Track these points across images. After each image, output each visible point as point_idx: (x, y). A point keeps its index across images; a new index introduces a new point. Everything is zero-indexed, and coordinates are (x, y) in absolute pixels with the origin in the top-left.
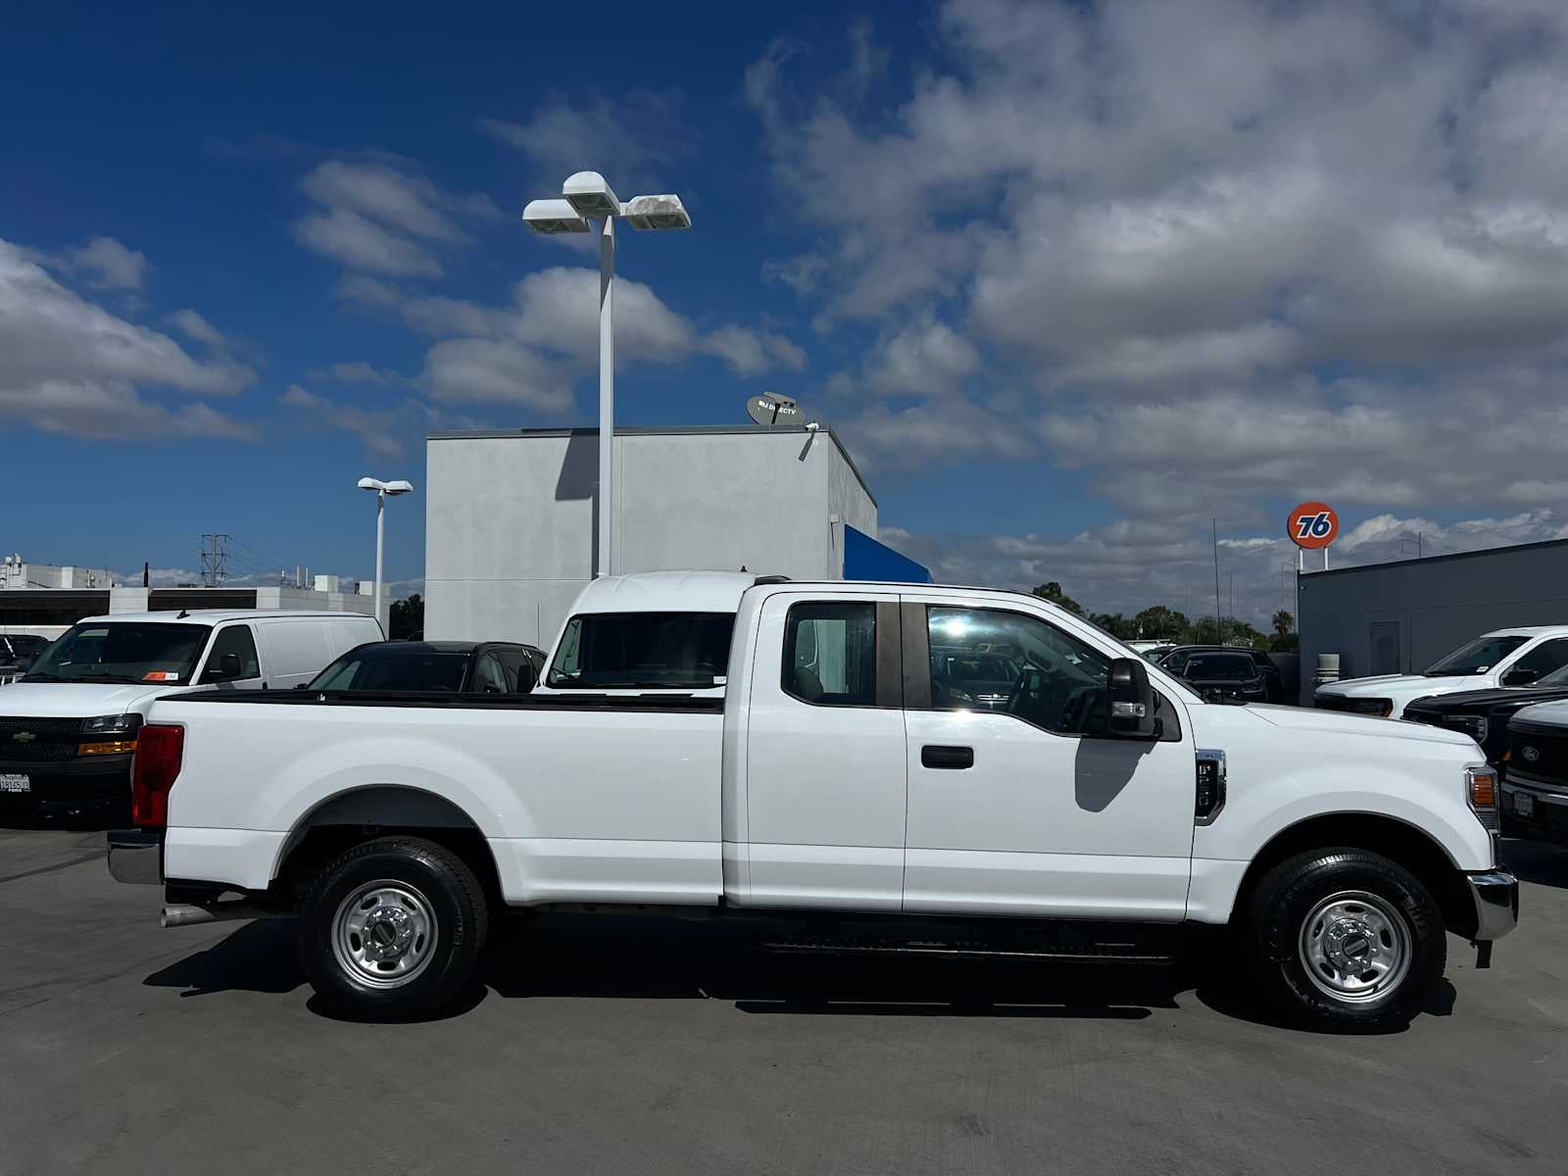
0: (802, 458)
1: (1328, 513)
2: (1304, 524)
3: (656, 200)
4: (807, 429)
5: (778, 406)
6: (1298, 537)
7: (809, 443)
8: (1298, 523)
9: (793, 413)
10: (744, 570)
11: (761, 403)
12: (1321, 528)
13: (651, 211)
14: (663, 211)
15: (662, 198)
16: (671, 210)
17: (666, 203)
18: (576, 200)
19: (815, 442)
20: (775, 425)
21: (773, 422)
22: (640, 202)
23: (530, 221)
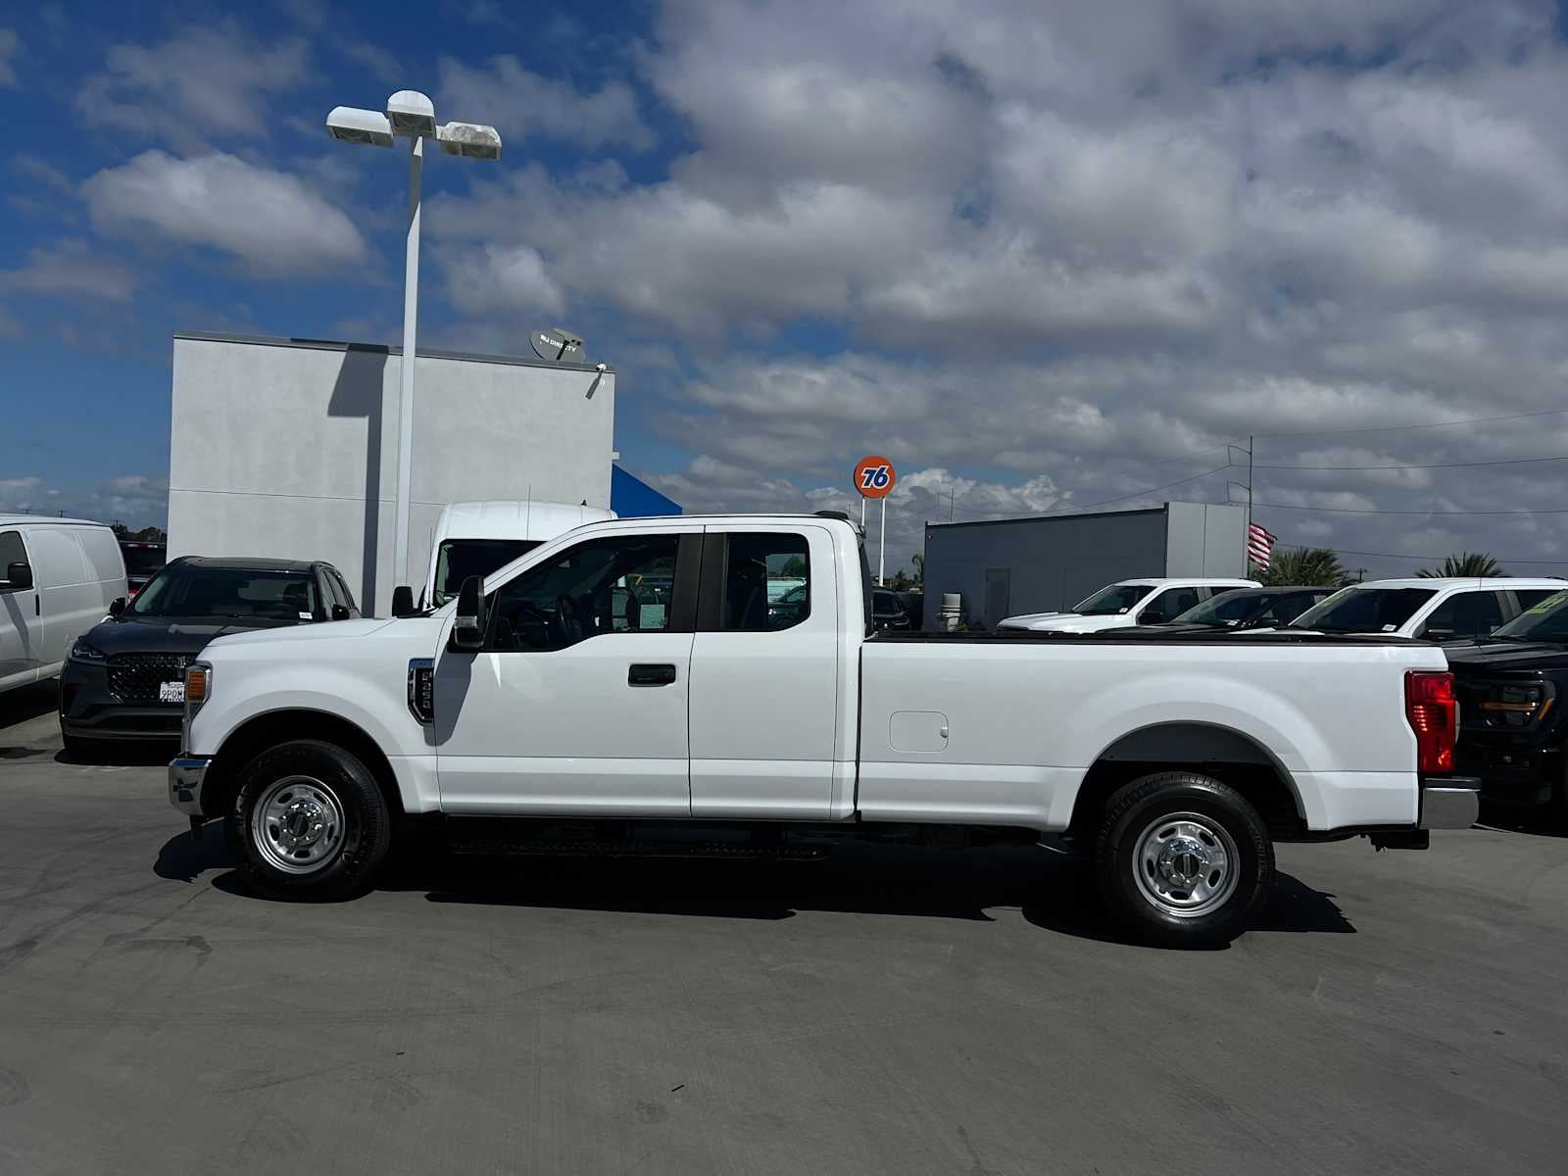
0: (589, 395)
1: (887, 467)
2: (868, 475)
3: (471, 129)
4: (598, 369)
5: (566, 343)
6: (863, 486)
7: (596, 383)
8: (863, 474)
9: (574, 350)
10: (584, 503)
11: (543, 337)
12: (881, 480)
13: (468, 139)
14: (481, 142)
15: (479, 128)
16: (489, 143)
17: (484, 135)
18: (400, 120)
19: (602, 382)
20: (559, 361)
21: (559, 358)
22: (457, 129)
23: (334, 128)
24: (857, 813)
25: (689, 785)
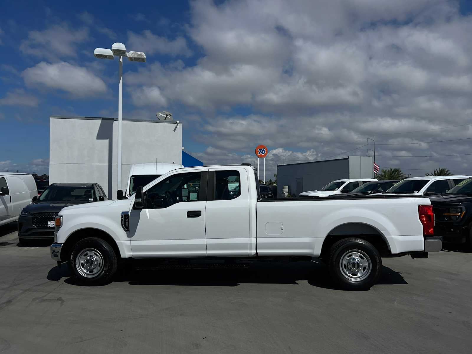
0: (174, 130)
1: (265, 148)
2: (259, 151)
3: (137, 53)
4: (177, 123)
5: (167, 115)
6: (258, 154)
7: (176, 127)
8: (258, 151)
9: (169, 117)
10: (174, 163)
11: (160, 114)
12: (263, 152)
13: (136, 56)
14: (140, 57)
15: (139, 53)
16: (142, 57)
17: (141, 55)
18: (115, 51)
19: (178, 126)
20: (165, 121)
21: (165, 120)
22: (133, 53)
23: (96, 54)
24: (257, 253)
25: (206, 247)
